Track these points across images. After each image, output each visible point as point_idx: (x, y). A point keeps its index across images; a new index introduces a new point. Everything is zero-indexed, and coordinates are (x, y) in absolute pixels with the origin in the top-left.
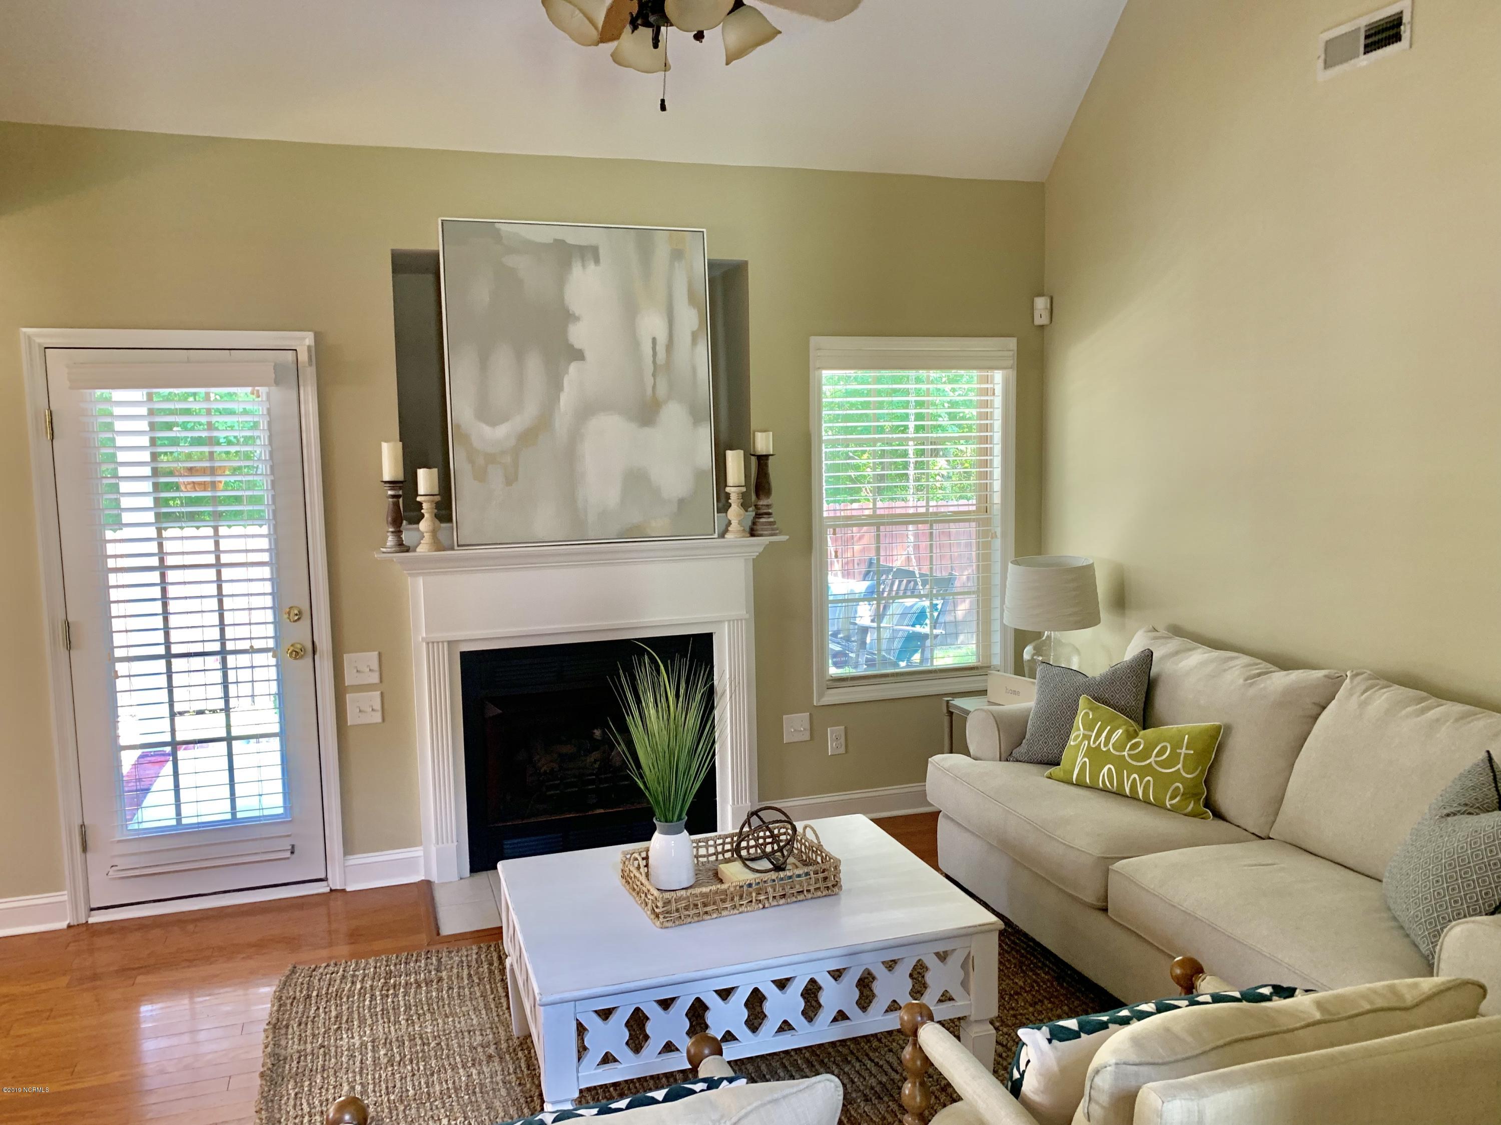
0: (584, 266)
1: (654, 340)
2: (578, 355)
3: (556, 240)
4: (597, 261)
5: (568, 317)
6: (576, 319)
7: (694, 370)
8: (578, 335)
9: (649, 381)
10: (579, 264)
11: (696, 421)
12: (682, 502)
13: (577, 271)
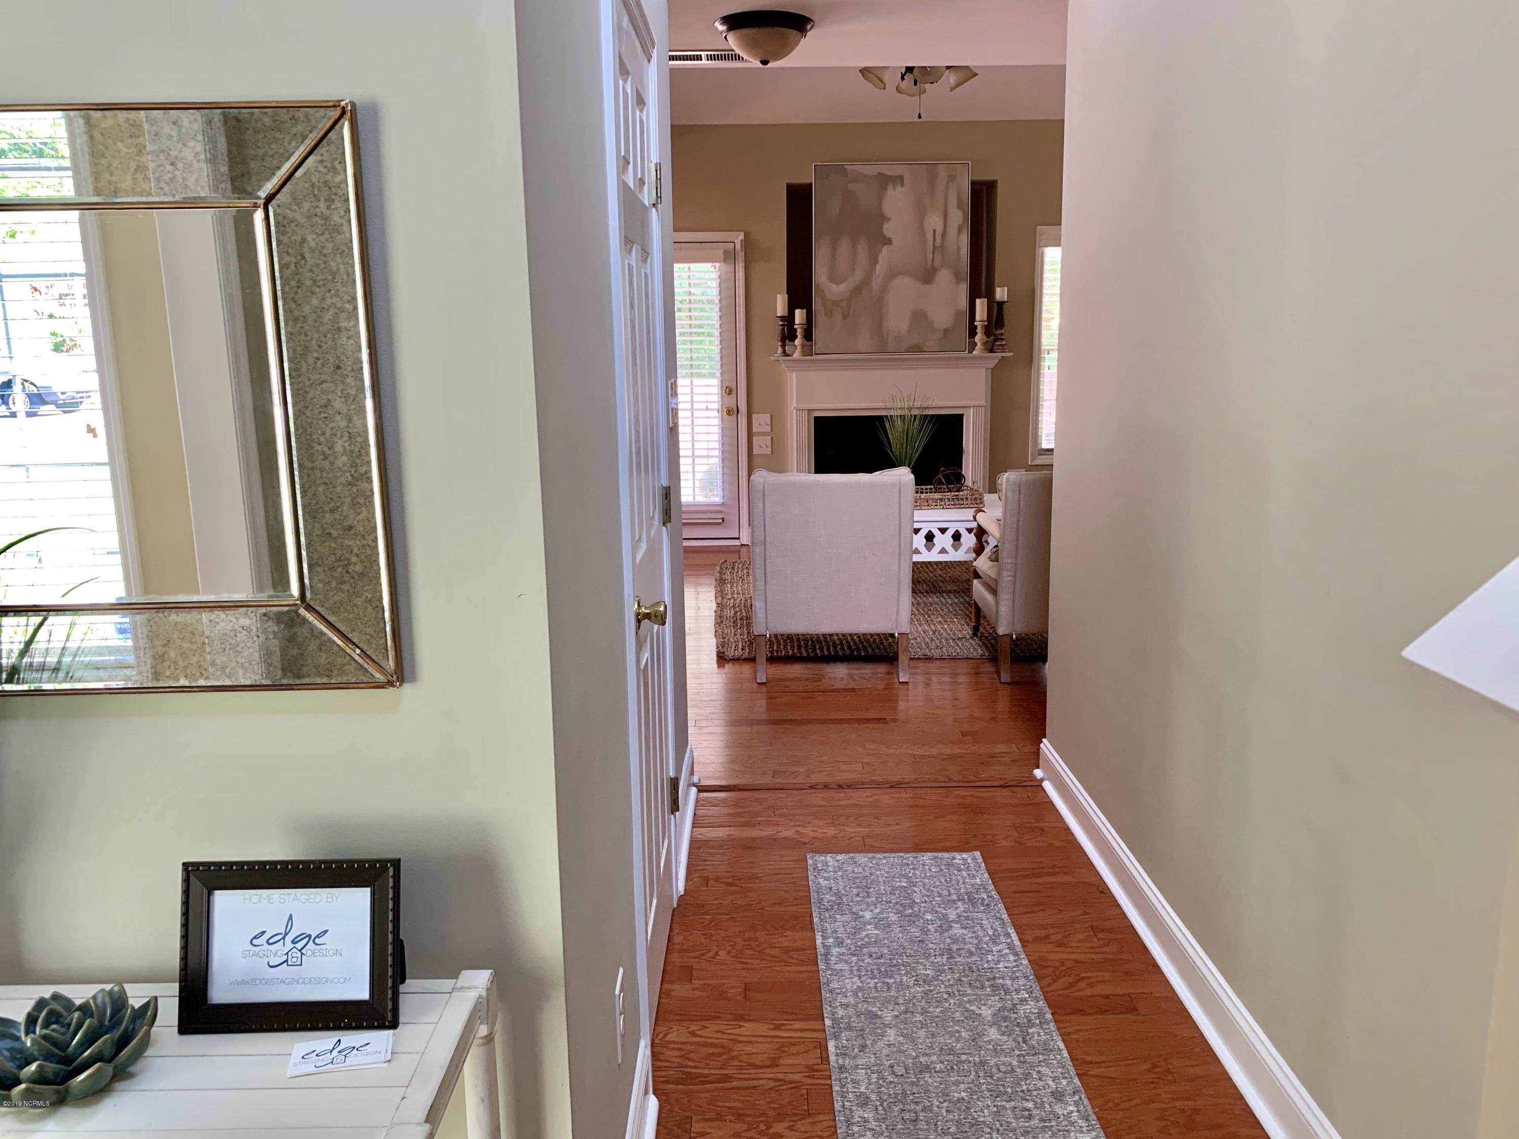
0: (894, 188)
1: (934, 231)
2: (889, 241)
3: (877, 173)
4: (902, 185)
5: (884, 219)
6: (888, 220)
7: (959, 248)
8: (889, 229)
9: (930, 256)
10: (892, 186)
11: (958, 280)
12: (946, 331)
13: (890, 191)
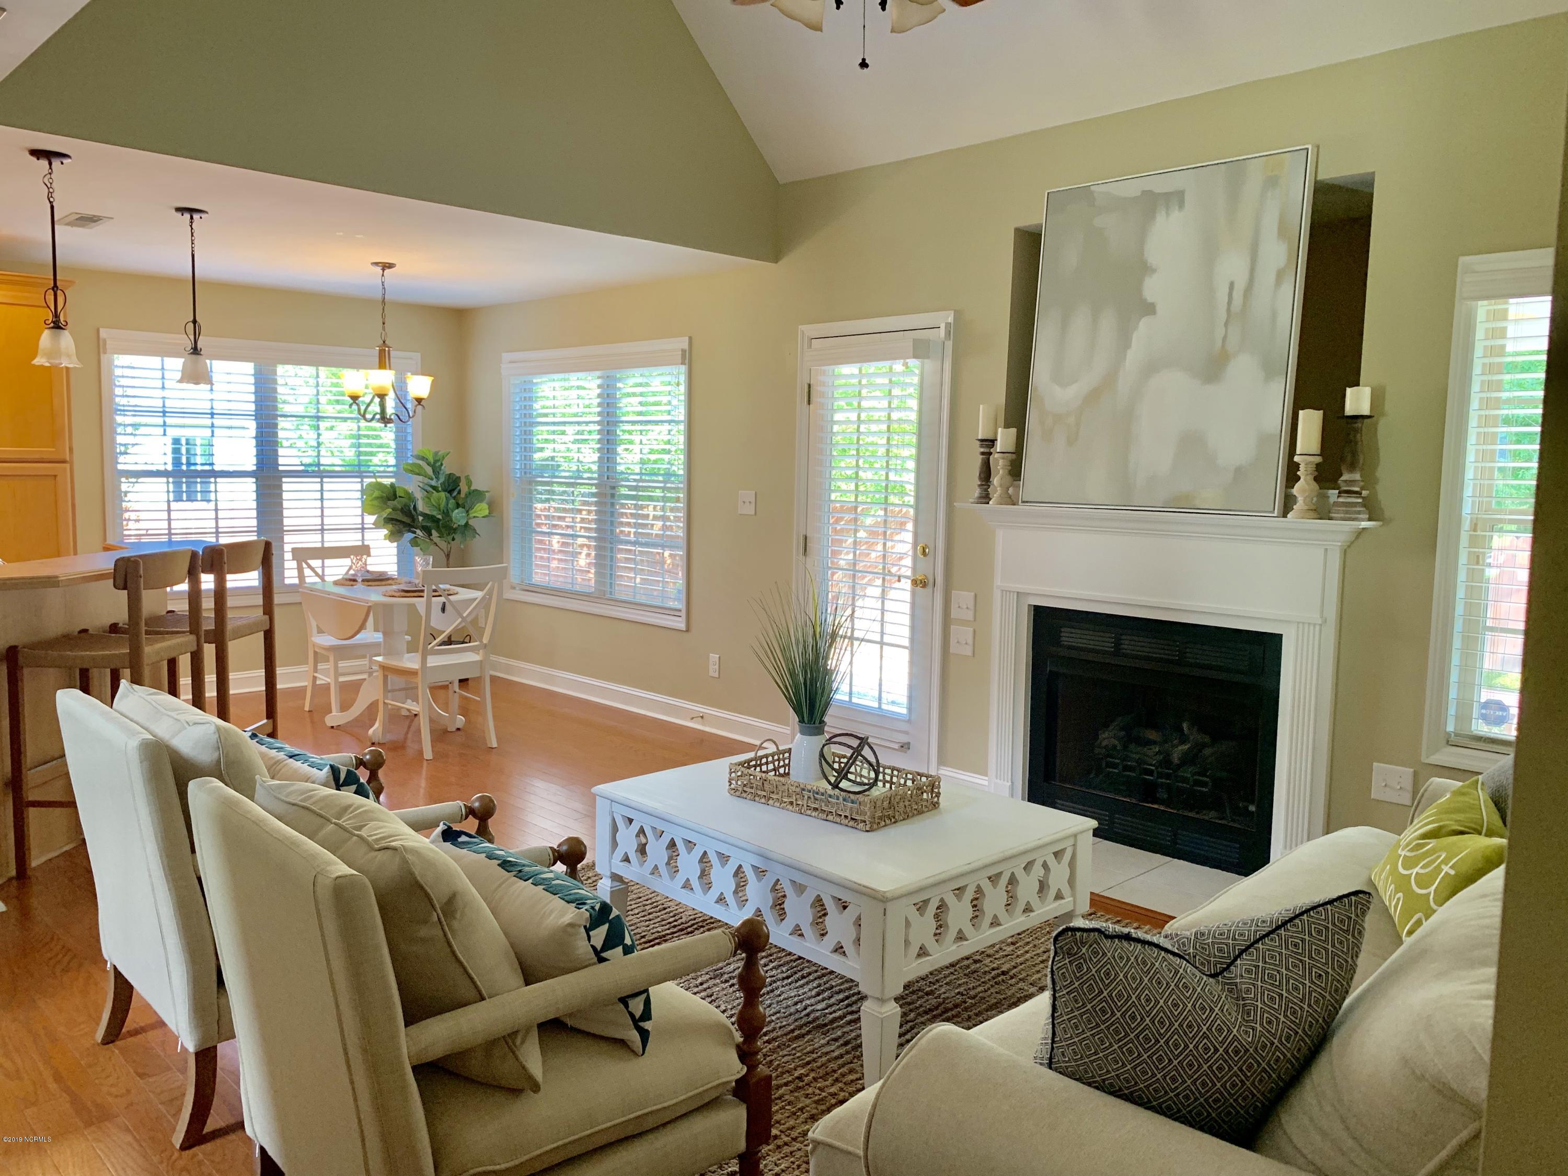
0: (1168, 214)
1: (1232, 285)
2: (1150, 309)
3: (1143, 192)
4: (1181, 205)
5: (1146, 269)
6: (1153, 271)
7: (1274, 315)
8: (1152, 289)
9: (1220, 332)
10: (1163, 213)
11: (1269, 373)
12: (1239, 472)
13: (1160, 218)
